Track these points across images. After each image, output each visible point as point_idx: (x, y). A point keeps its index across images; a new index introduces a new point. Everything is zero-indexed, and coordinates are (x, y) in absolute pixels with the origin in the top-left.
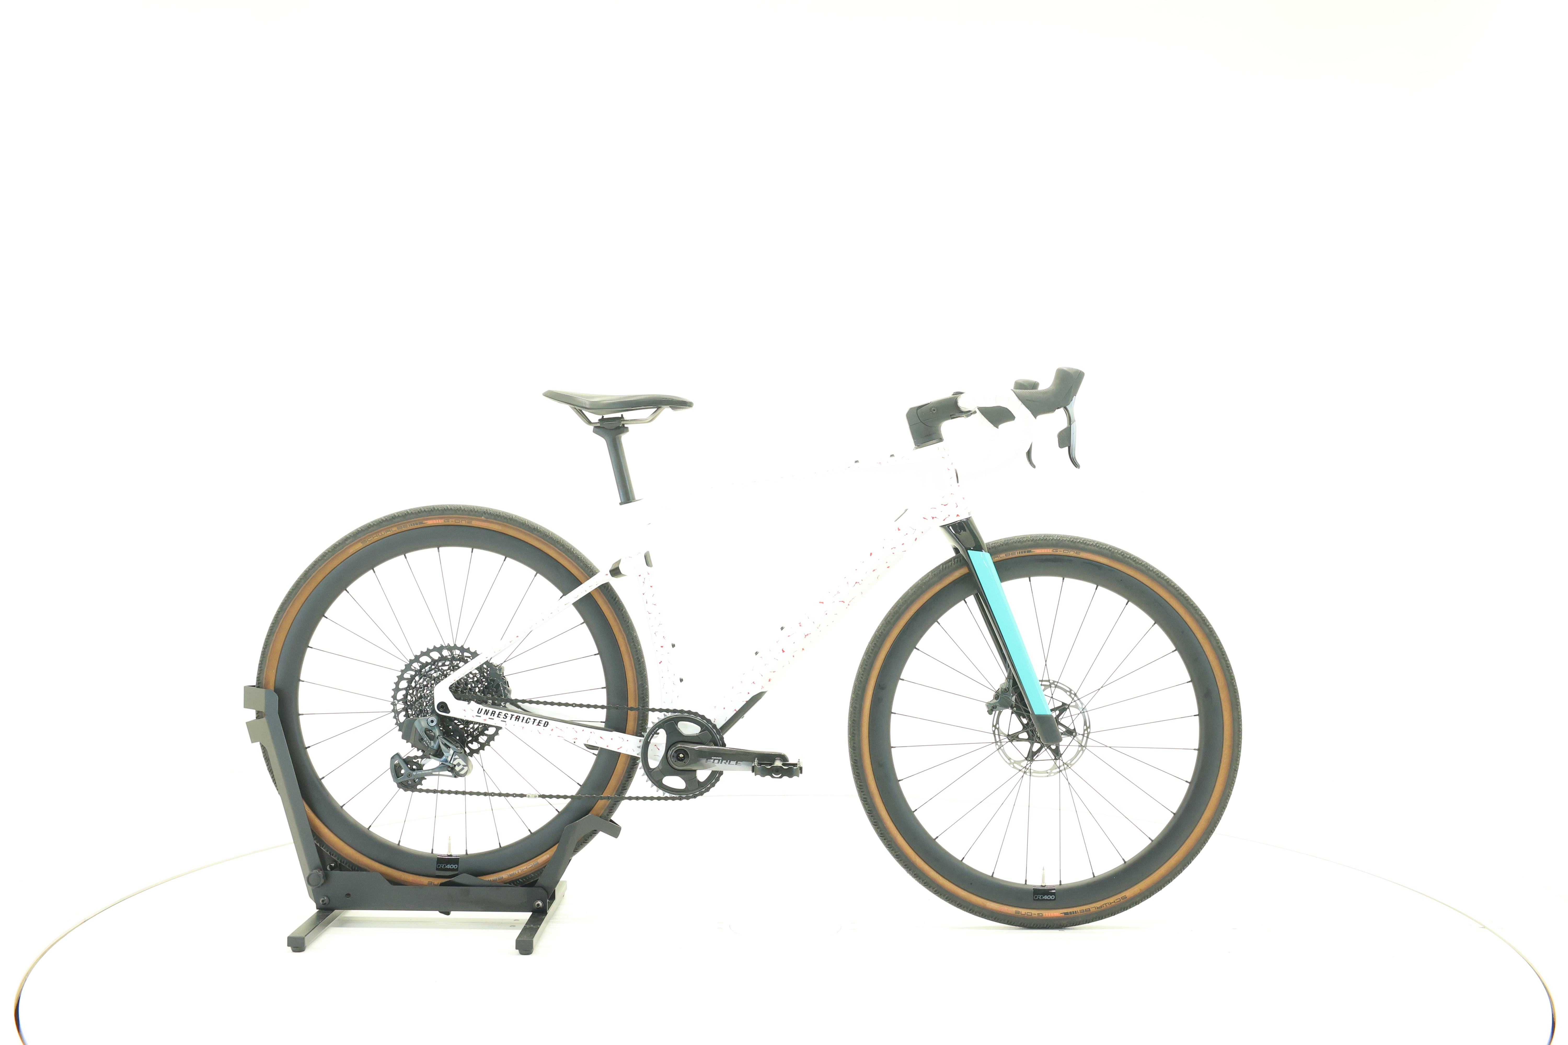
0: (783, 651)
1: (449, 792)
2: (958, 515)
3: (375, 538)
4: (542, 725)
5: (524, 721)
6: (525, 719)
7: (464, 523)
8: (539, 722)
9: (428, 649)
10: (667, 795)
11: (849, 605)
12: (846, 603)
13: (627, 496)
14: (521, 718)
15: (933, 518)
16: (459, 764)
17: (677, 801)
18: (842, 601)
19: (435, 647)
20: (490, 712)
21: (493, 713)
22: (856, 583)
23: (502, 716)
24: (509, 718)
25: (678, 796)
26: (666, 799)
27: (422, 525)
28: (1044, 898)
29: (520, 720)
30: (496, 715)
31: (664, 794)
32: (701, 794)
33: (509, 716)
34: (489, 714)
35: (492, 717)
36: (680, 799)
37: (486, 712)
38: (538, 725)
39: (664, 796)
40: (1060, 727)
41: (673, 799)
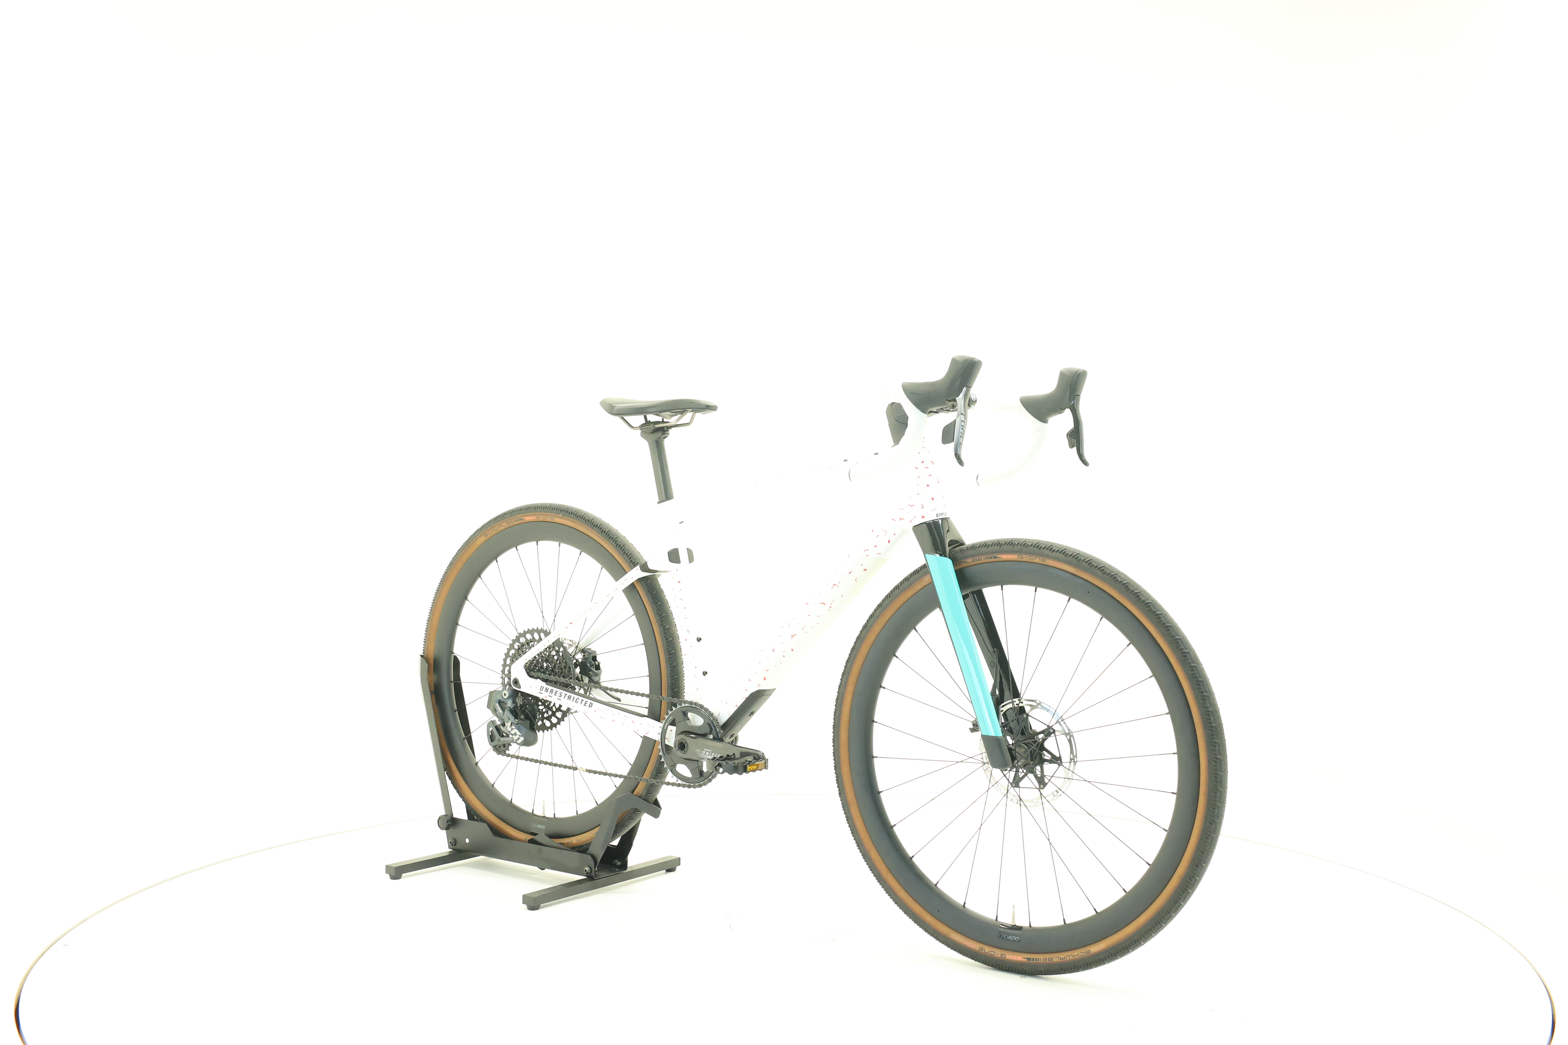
0: (774, 651)
1: (527, 759)
2: (923, 517)
3: (493, 532)
4: (588, 705)
5: (574, 701)
6: (575, 699)
7: (549, 519)
8: (585, 703)
9: (524, 631)
10: (680, 782)
11: (830, 607)
12: (828, 605)
13: (665, 493)
14: (572, 698)
15: (901, 519)
16: (515, 734)
17: (686, 789)
18: (823, 603)
19: (528, 629)
20: (549, 690)
21: (552, 691)
22: (834, 585)
23: (558, 694)
24: (563, 697)
25: (687, 784)
26: (679, 785)
27: (523, 521)
28: (1008, 938)
29: (572, 699)
30: (554, 693)
31: (677, 781)
32: (705, 784)
33: (563, 695)
34: (549, 692)
35: (550, 695)
36: (689, 787)
37: (547, 690)
38: (585, 705)
39: (678, 782)
40: (1045, 753)
41: (684, 786)
